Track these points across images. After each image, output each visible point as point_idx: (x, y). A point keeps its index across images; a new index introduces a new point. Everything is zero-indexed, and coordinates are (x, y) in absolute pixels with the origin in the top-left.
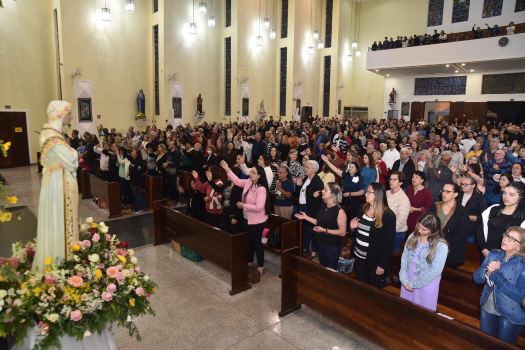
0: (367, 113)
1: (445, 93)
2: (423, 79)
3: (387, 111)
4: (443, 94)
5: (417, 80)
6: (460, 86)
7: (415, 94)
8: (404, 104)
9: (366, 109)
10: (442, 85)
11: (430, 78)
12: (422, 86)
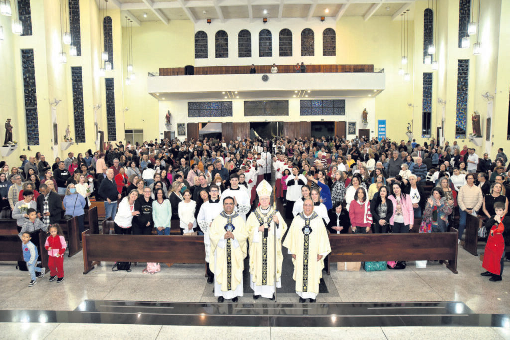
0: (143, 135)
1: (215, 116)
2: (195, 103)
3: (163, 133)
4: (213, 116)
5: (189, 103)
6: (226, 110)
7: (189, 117)
8: (180, 126)
9: (142, 131)
10: (212, 108)
11: (201, 102)
12: (195, 109)
